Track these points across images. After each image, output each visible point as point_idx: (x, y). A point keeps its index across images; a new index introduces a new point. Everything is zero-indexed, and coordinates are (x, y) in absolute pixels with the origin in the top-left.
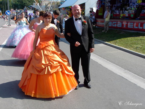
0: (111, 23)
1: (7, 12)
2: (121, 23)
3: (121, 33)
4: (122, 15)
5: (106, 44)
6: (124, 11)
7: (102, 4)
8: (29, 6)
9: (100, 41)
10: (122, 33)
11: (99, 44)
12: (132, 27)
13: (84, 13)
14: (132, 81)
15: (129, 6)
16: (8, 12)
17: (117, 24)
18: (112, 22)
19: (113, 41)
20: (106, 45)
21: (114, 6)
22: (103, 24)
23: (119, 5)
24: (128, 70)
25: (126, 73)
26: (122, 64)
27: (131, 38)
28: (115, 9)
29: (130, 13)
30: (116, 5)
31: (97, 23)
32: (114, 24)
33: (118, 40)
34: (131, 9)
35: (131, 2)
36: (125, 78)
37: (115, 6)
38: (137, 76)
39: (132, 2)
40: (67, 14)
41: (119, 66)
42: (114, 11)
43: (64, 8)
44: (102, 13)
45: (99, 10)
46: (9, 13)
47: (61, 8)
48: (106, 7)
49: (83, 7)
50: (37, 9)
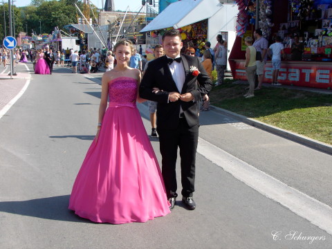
1: (7, 40)
2: (298, 71)
3: (296, 97)
5: (254, 124)
6: (308, 40)
7: (249, 22)
8: (67, 27)
9: (240, 116)
10: (298, 96)
11: (235, 124)
12: (327, 81)
14: (300, 213)
15: (320, 27)
17: (288, 73)
20: (253, 128)
21: (281, 28)
23: (295, 23)
24: (297, 187)
25: (289, 193)
26: (284, 172)
27: (319, 108)
28: (285, 35)
29: (323, 44)
30: (287, 25)
31: (237, 71)
33: (284, 114)
34: (326, 35)
35: (326, 17)
36: (285, 205)
37: (284, 28)
38: (316, 200)
39: (329, 15)
41: (277, 177)
43: (154, 31)
45: (242, 37)
46: (11, 44)
47: (148, 33)
49: (204, 30)
50: (86, 34)
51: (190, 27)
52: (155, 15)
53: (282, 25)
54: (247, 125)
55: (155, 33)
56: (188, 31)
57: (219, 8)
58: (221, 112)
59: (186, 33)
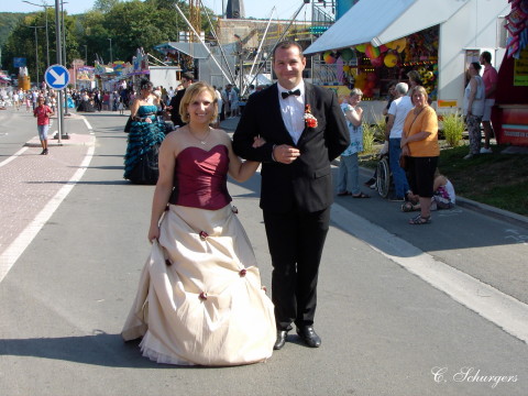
1: (53, 73)
8: (159, 48)
13: (436, 76)
16: (60, 72)
31: (504, 127)
40: (347, 83)
43: (331, 53)
45: (516, 57)
49: (430, 48)
50: (196, 61)
51: (404, 43)
52: (331, 23)
55: (332, 55)
56: (400, 51)
57: (461, 3)
59: (395, 52)
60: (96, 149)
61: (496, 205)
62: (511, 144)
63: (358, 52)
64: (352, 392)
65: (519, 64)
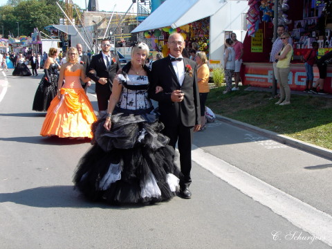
0: (291, 74)
3: (327, 107)
4: (321, 52)
5: (285, 142)
6: (330, 38)
7: (261, 18)
8: (47, 28)
10: (329, 105)
11: (262, 143)
13: (208, 46)
18: (294, 72)
19: (307, 132)
20: (285, 146)
21: (296, 26)
22: (267, 79)
23: (313, 20)
28: (302, 34)
30: (302, 23)
32: (300, 78)
33: (321, 128)
37: (299, 26)
40: (158, 50)
42: (298, 40)
44: (260, 45)
45: (253, 36)
47: (138, 33)
48: (277, 27)
50: (70, 36)
51: (189, 27)
52: (149, 14)
53: (297, 23)
54: (277, 143)
55: (149, 33)
56: (187, 31)
57: (222, 4)
58: (239, 125)
60: (8, 89)
61: (240, 120)
62: (250, 85)
63: (164, 32)
64: (152, 230)
65: (254, 40)
